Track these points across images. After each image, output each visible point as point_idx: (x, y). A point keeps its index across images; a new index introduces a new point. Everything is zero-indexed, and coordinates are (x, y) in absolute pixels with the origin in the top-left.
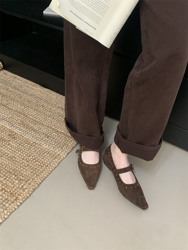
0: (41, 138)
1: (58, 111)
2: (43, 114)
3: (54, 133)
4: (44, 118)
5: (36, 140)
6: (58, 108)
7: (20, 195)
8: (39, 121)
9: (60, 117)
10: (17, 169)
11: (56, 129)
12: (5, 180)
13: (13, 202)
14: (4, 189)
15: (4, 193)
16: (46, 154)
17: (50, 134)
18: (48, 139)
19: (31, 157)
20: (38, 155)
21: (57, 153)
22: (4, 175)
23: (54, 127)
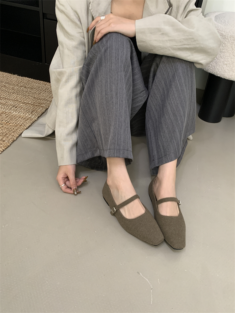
0: (10, 108)
1: (22, 89)
2: (6, 92)
3: (21, 104)
4: (9, 94)
5: (5, 110)
6: (21, 87)
8: (4, 97)
9: (24, 93)
11: (23, 101)
16: (17, 118)
17: (18, 105)
18: (17, 109)
19: (4, 121)
20: (10, 119)
21: (28, 116)
23: (20, 100)
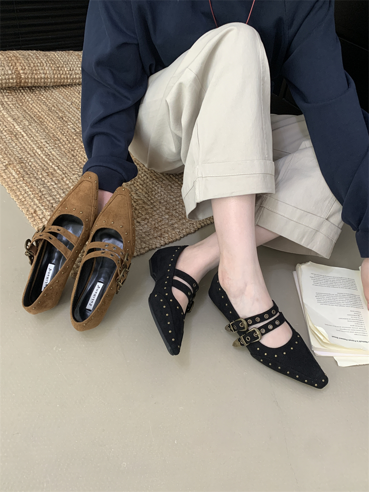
7: (168, 233)
10: (171, 201)
12: (151, 210)
13: (156, 238)
14: (148, 219)
15: (146, 224)
22: (151, 203)
